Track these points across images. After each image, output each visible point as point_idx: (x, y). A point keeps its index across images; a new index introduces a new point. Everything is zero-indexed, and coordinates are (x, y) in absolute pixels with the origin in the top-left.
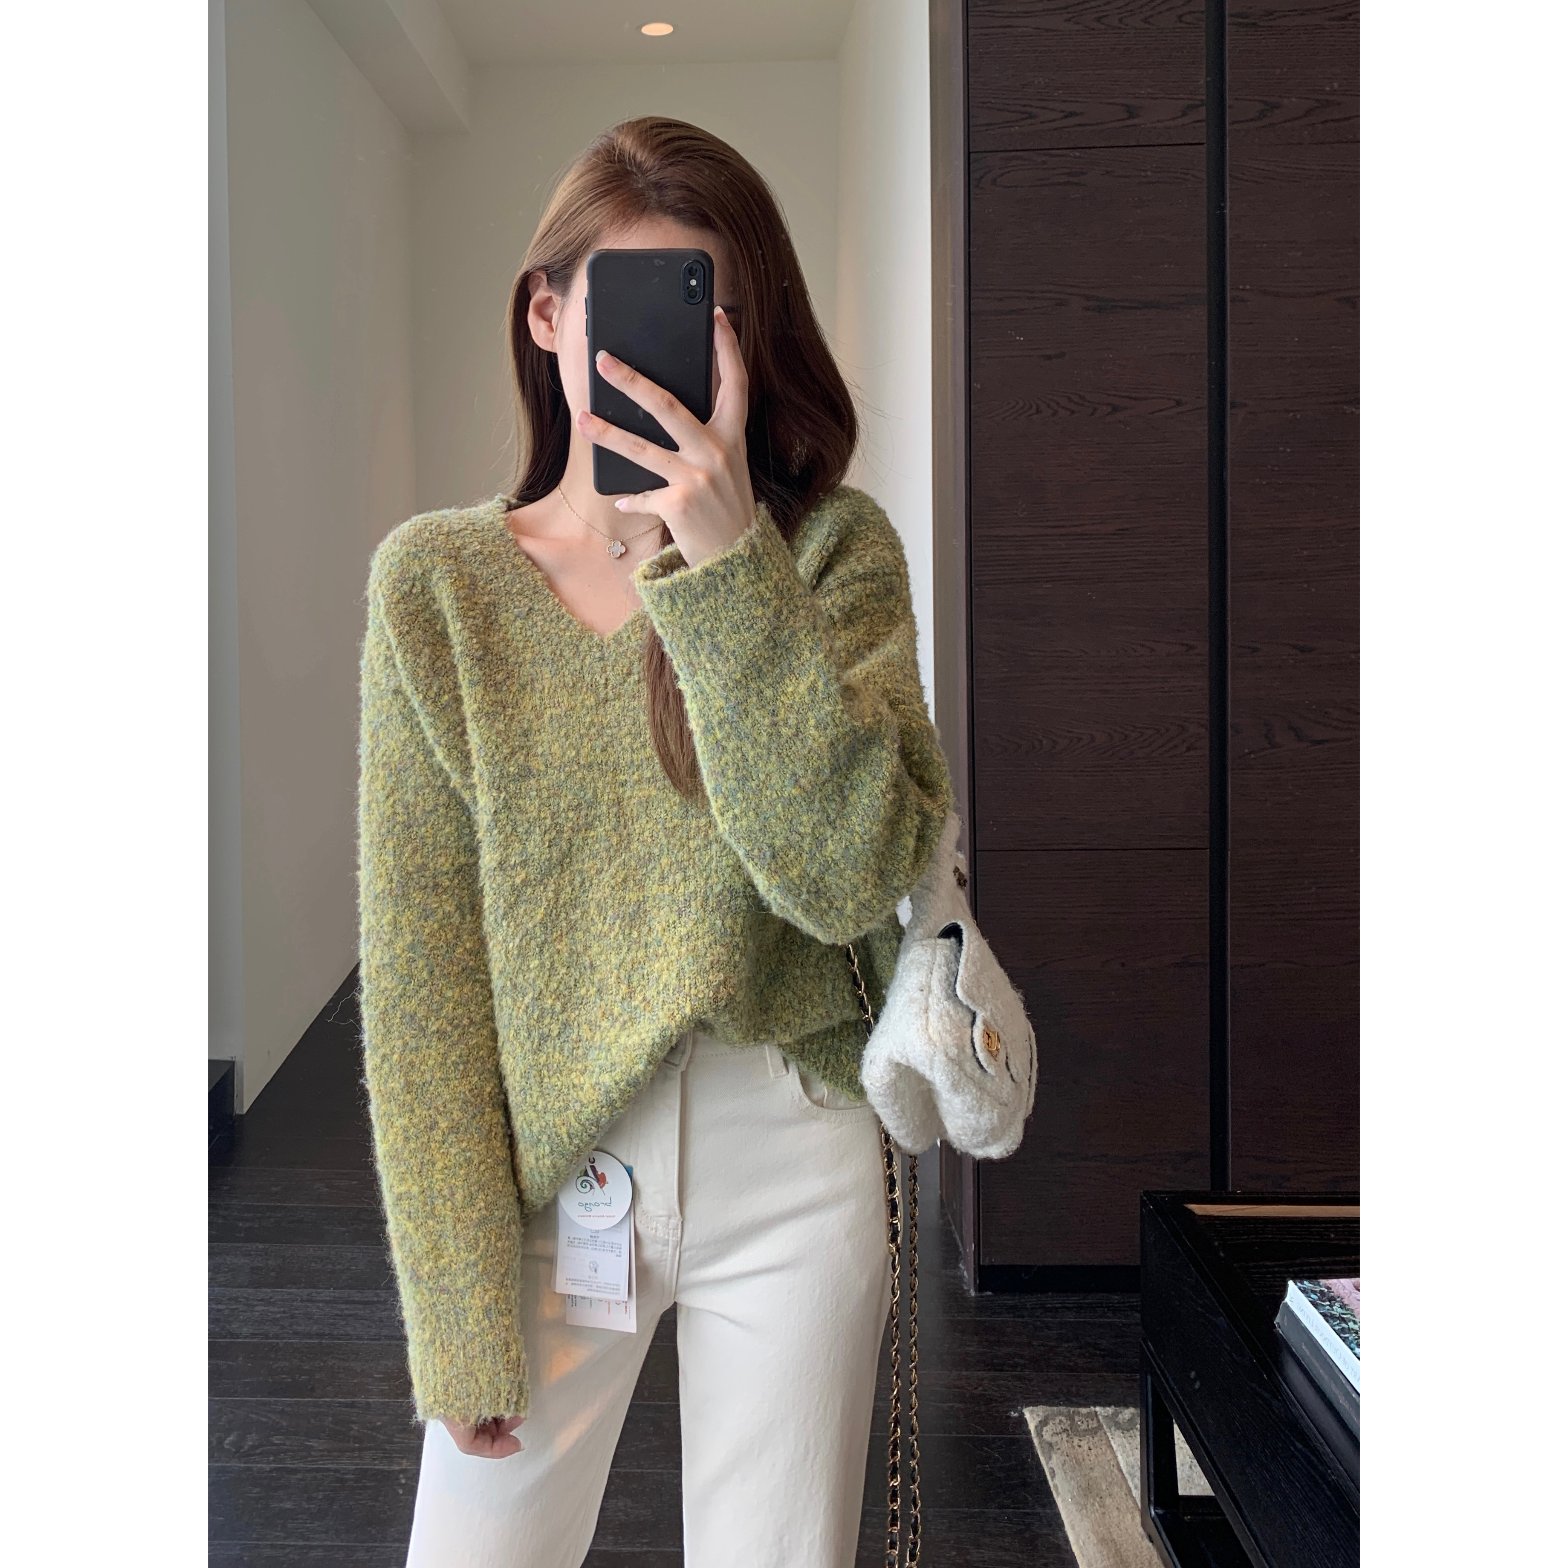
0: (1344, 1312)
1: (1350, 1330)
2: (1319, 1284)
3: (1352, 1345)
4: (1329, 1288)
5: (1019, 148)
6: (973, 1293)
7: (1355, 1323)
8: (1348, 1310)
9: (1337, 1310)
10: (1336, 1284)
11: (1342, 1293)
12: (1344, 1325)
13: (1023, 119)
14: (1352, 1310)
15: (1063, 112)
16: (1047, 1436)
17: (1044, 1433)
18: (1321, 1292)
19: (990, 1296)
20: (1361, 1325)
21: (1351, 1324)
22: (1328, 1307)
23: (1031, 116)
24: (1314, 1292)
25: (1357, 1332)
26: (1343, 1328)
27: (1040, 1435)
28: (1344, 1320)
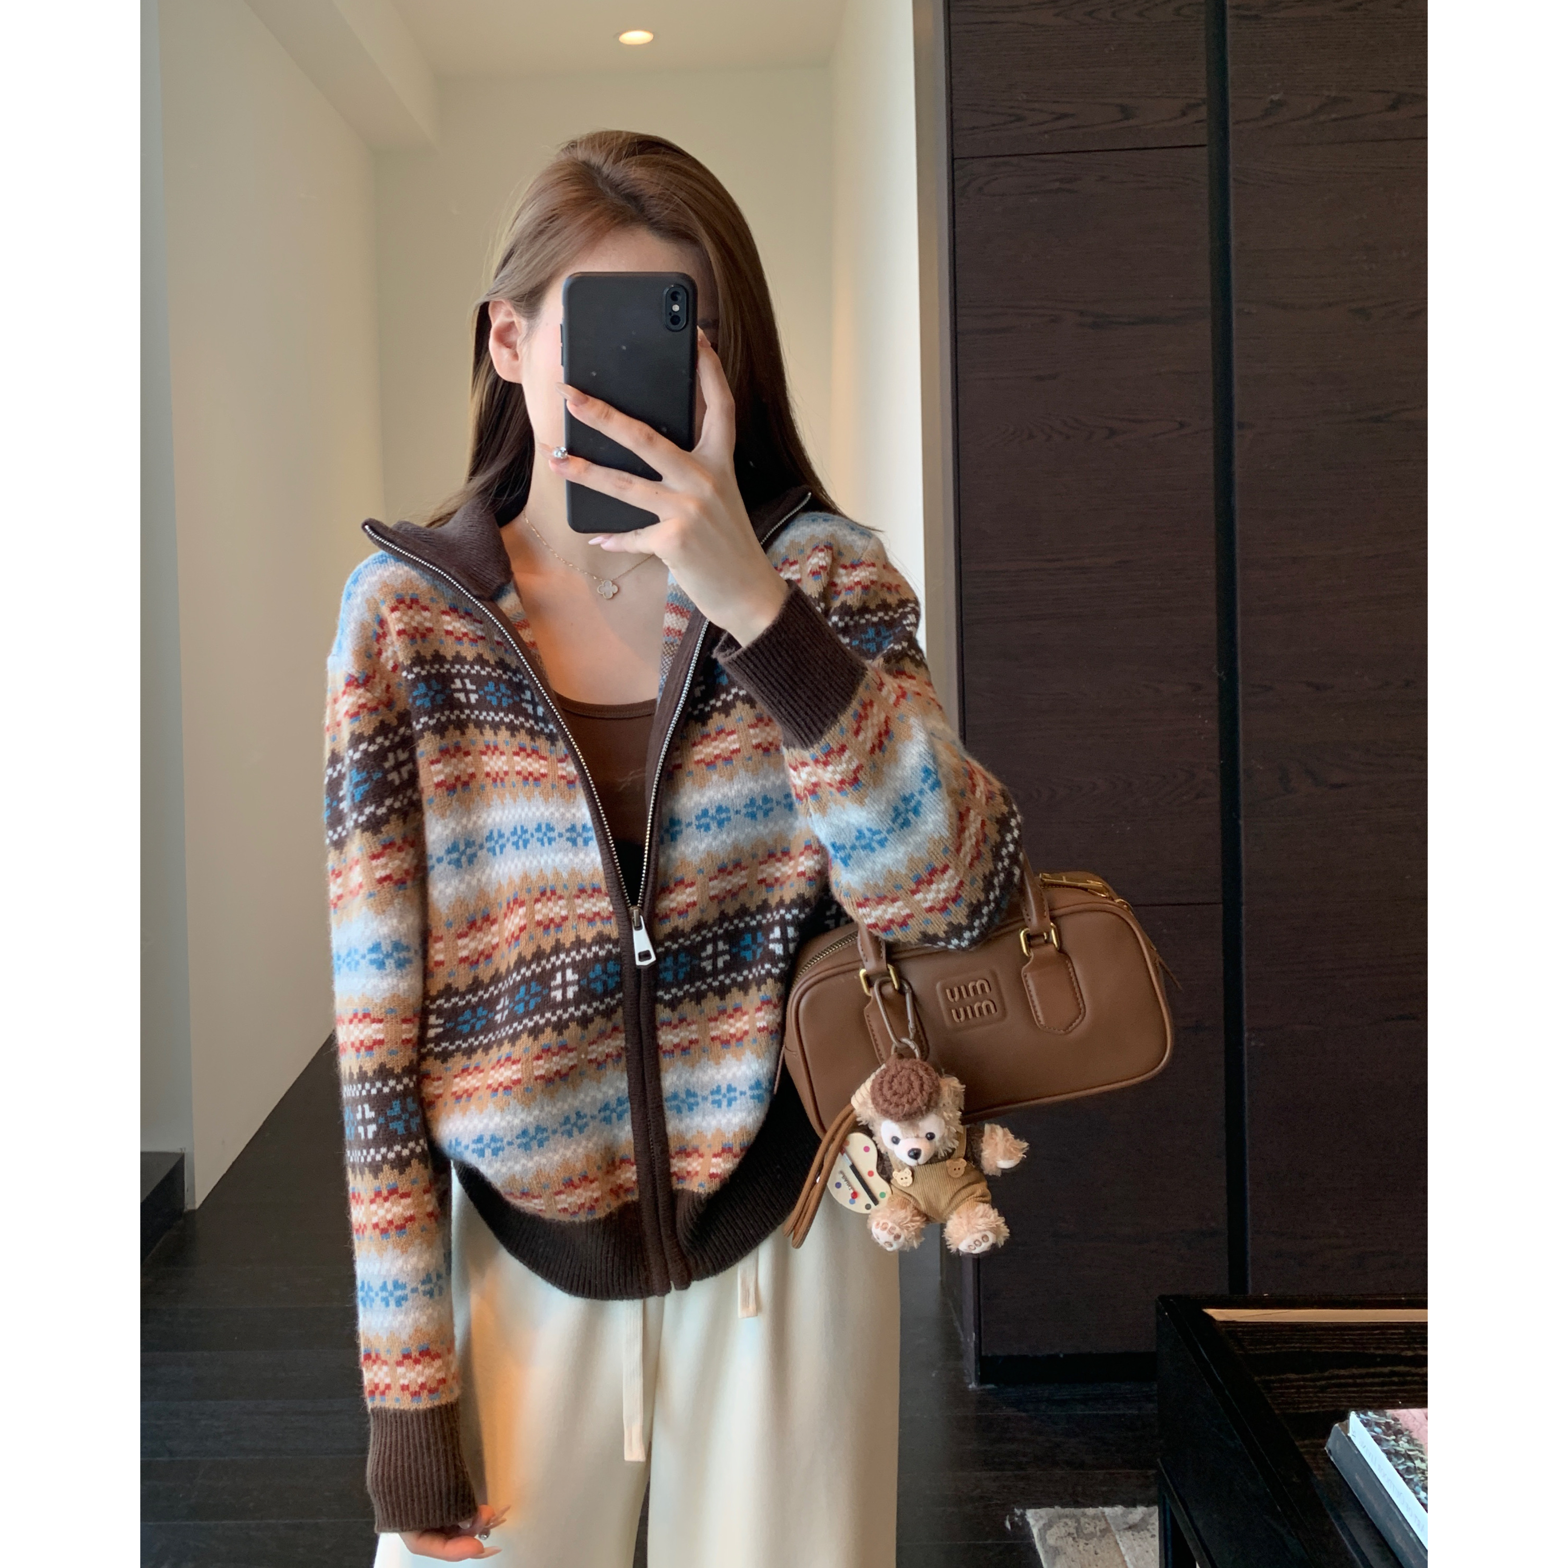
0: (1412, 1448)
1: (1416, 1469)
2: (1385, 1416)
3: (1418, 1488)
4: (1396, 1420)
5: (1007, 153)
6: (972, 1386)
7: (1423, 1460)
8: (1416, 1445)
9: (1403, 1445)
10: (1405, 1415)
11: (1411, 1425)
12: (1410, 1464)
13: (1011, 122)
14: (1421, 1446)
15: (1053, 113)
16: (1051, 1541)
17: (1047, 1537)
18: (1387, 1424)
19: (993, 1389)
20: (1429, 1462)
21: (1418, 1463)
22: (1393, 1443)
23: (1020, 119)
24: (1378, 1425)
25: (1424, 1472)
26: (1408, 1467)
27: (1043, 1539)
28: (1410, 1458)
